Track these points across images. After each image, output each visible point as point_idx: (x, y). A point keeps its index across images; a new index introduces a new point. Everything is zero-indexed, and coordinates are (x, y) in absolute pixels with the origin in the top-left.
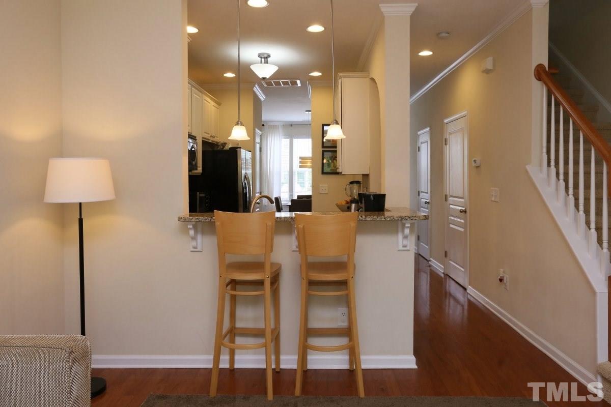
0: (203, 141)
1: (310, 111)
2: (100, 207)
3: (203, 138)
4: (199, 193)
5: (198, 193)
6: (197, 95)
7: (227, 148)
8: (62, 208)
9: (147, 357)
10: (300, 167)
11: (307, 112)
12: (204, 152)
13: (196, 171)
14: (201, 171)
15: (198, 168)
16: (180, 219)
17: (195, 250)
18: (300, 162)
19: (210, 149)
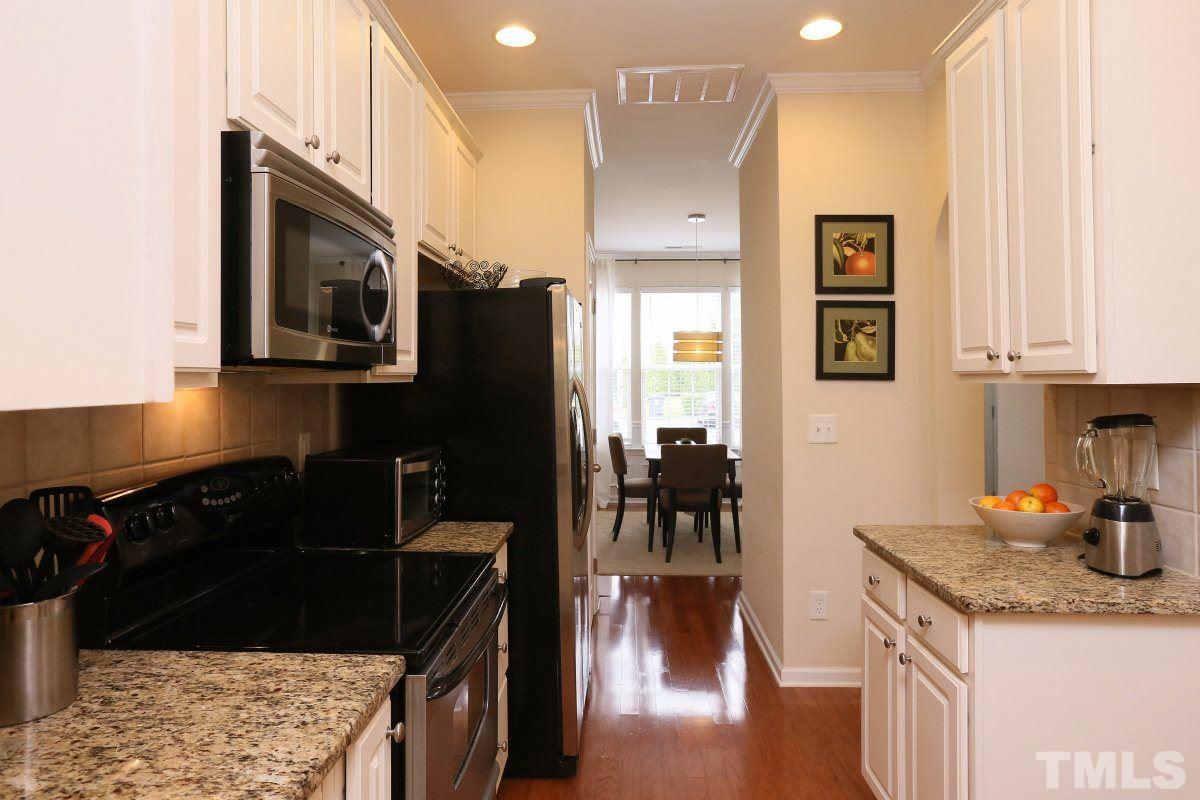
0: (421, 257)
1: (701, 216)
3: (420, 244)
4: (403, 463)
5: (399, 460)
7: (512, 281)
10: (677, 358)
11: (693, 220)
12: (423, 298)
13: (390, 369)
14: (413, 369)
15: (399, 358)
18: (676, 347)
19: (450, 289)
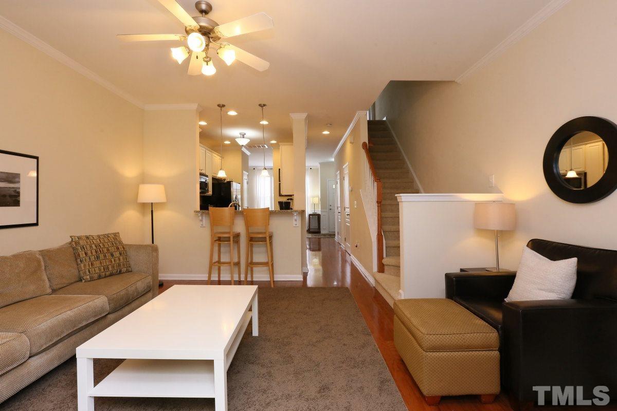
0: (212, 178)
2: (161, 205)
3: (212, 176)
6: (208, 154)
8: (144, 205)
9: (185, 275)
13: (208, 194)
14: (211, 194)
16: (195, 211)
17: (202, 226)
19: (216, 182)
